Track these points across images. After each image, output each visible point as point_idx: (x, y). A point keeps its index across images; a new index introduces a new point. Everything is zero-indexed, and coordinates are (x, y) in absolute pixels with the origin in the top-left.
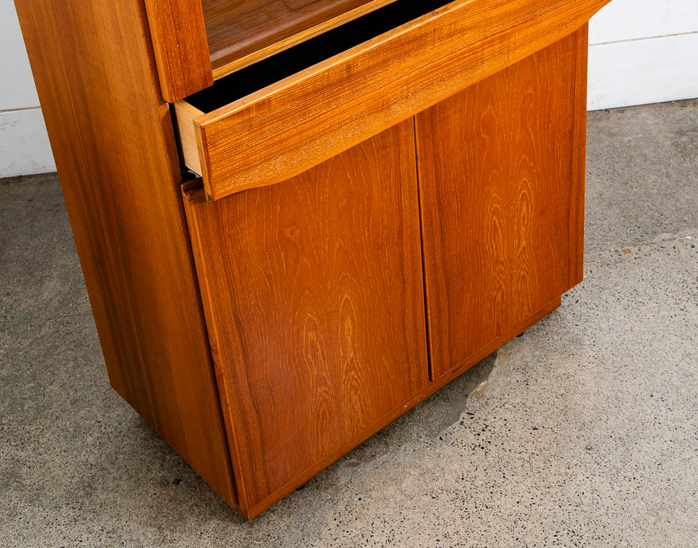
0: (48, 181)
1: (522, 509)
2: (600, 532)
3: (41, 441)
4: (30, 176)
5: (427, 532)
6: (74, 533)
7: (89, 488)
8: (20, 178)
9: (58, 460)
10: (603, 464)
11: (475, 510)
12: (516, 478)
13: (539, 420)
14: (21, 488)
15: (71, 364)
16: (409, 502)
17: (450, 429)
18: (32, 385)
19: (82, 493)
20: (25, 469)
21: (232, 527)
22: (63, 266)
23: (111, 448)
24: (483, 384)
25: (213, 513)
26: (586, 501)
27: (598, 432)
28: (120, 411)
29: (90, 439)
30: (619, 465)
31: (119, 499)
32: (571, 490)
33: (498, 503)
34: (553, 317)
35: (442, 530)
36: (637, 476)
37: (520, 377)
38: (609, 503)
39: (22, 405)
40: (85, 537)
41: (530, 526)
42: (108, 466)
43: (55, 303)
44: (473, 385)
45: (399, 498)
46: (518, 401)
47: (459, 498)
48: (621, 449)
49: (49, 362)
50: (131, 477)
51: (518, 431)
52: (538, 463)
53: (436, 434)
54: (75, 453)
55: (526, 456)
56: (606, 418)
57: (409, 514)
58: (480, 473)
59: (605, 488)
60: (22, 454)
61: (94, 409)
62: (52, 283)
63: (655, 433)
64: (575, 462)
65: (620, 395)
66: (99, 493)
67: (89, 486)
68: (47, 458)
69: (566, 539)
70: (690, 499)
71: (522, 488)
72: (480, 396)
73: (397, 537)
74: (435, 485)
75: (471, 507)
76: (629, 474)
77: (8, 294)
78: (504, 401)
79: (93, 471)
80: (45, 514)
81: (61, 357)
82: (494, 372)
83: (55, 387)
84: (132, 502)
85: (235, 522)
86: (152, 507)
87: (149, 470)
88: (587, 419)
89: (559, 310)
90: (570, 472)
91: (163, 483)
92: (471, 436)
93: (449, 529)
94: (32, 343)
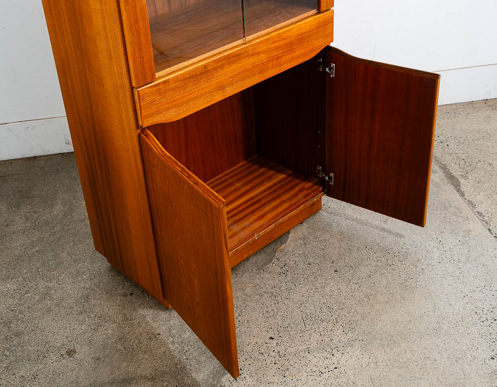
0: (51, 158)
1: (304, 298)
2: (341, 306)
3: (60, 278)
4: (41, 156)
5: (258, 311)
6: (81, 318)
7: (87, 298)
8: (35, 157)
9: (69, 287)
10: (343, 278)
11: (281, 300)
12: (301, 286)
13: (312, 260)
14: (52, 299)
15: (72, 244)
16: (249, 298)
17: (268, 266)
18: (52, 253)
19: (83, 301)
20: (53, 291)
21: (161, 313)
22: (63, 199)
23: (96, 280)
24: (283, 246)
25: (151, 307)
26: (335, 294)
27: (341, 264)
28: (100, 264)
29: (85, 277)
30: (351, 278)
31: (102, 303)
32: (328, 290)
33: (293, 296)
34: (318, 214)
35: (265, 310)
36: (359, 282)
37: (302, 242)
38: (346, 294)
39: (48, 263)
40: (87, 319)
41: (308, 306)
42: (95, 288)
43: (61, 215)
44: (278, 246)
45: (244, 297)
46: (301, 252)
47: (273, 296)
48: (352, 271)
49: (60, 243)
50: (108, 293)
51: (302, 266)
52: (311, 279)
53: (260, 268)
54: (78, 283)
55: (306, 276)
56: (344, 258)
57: (249, 303)
58: (284, 285)
59: (344, 288)
60: (51, 285)
61: (86, 264)
62: (58, 207)
63: (367, 263)
64: (329, 277)
65: (351, 247)
66: (92, 300)
67: (87, 297)
68: (64, 286)
69: (325, 310)
70: (384, 290)
71: (304, 290)
72: (282, 251)
73: (243, 314)
74: (262, 291)
75: (279, 299)
76: (356, 282)
77: (35, 212)
78: (294, 253)
79: (88, 291)
80: (65, 310)
81: (66, 240)
82: (289, 240)
83: (65, 254)
84: (109, 304)
85: (162, 311)
86: (119, 306)
87: (116, 290)
88: (335, 259)
89: (321, 212)
90: (327, 282)
91: (125, 295)
92: (278, 269)
93: (269, 309)
94: (50, 235)
